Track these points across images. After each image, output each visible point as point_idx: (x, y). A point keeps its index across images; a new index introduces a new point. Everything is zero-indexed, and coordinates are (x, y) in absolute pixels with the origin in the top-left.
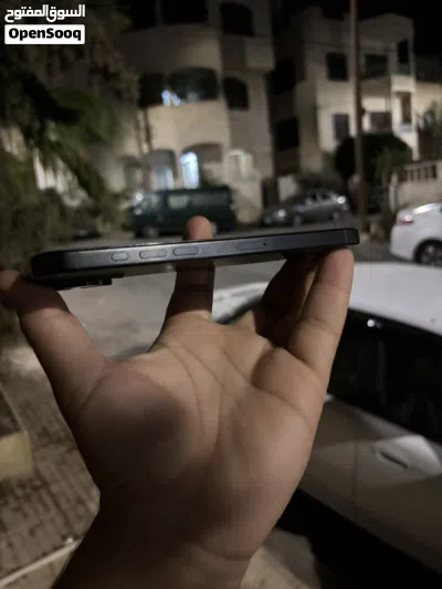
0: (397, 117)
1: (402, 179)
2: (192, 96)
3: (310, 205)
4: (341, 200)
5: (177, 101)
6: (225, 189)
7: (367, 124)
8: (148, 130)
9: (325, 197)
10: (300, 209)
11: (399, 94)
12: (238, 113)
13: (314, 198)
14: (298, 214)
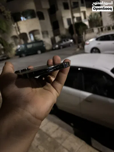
0: (83, 18)
1: (86, 33)
2: (29, 17)
3: (64, 43)
4: (72, 41)
5: (25, 19)
6: (41, 41)
7: (75, 20)
8: (18, 28)
9: (68, 40)
10: (62, 44)
11: (82, 12)
12: (42, 21)
13: (65, 41)
14: (61, 45)
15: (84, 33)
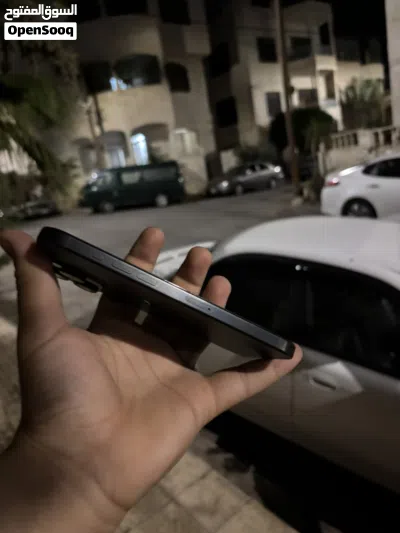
0: (322, 93)
1: (328, 147)
2: (137, 81)
3: (250, 175)
4: (277, 169)
5: (124, 86)
6: (173, 164)
7: (296, 101)
8: (99, 114)
9: (263, 167)
10: (241, 179)
11: (323, 72)
12: (181, 95)
13: (253, 169)
14: (240, 183)
15: (322, 147)
